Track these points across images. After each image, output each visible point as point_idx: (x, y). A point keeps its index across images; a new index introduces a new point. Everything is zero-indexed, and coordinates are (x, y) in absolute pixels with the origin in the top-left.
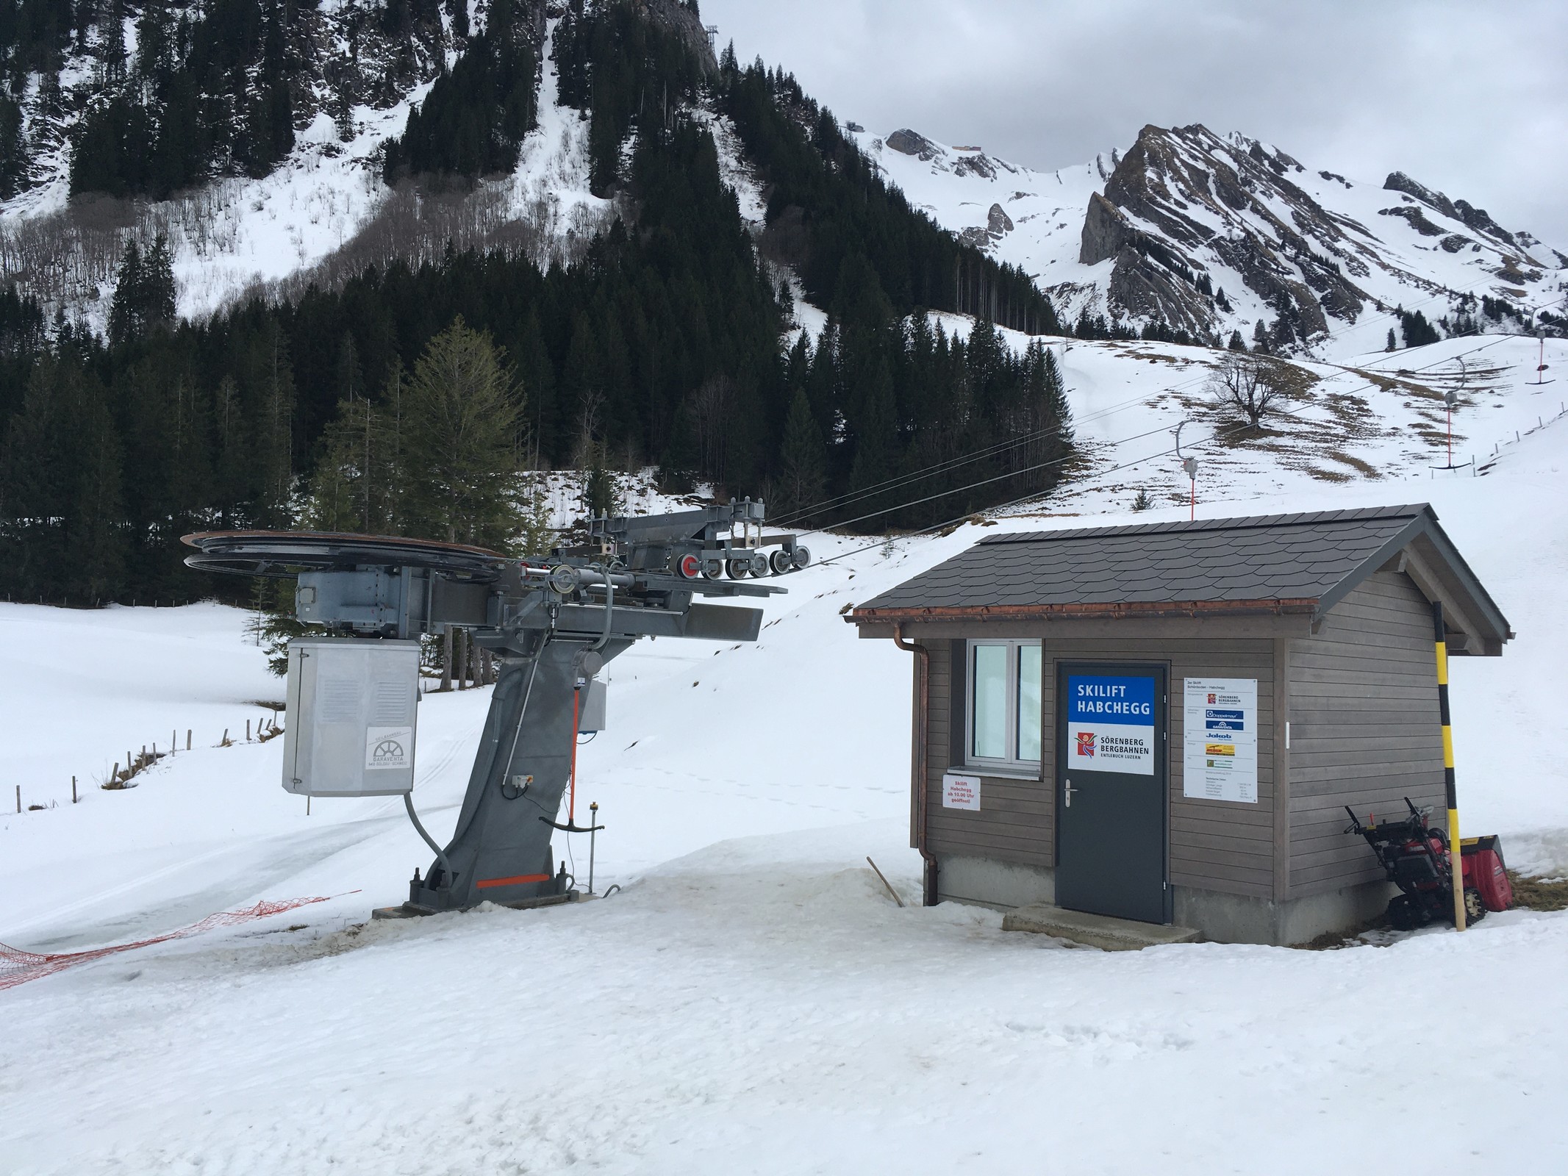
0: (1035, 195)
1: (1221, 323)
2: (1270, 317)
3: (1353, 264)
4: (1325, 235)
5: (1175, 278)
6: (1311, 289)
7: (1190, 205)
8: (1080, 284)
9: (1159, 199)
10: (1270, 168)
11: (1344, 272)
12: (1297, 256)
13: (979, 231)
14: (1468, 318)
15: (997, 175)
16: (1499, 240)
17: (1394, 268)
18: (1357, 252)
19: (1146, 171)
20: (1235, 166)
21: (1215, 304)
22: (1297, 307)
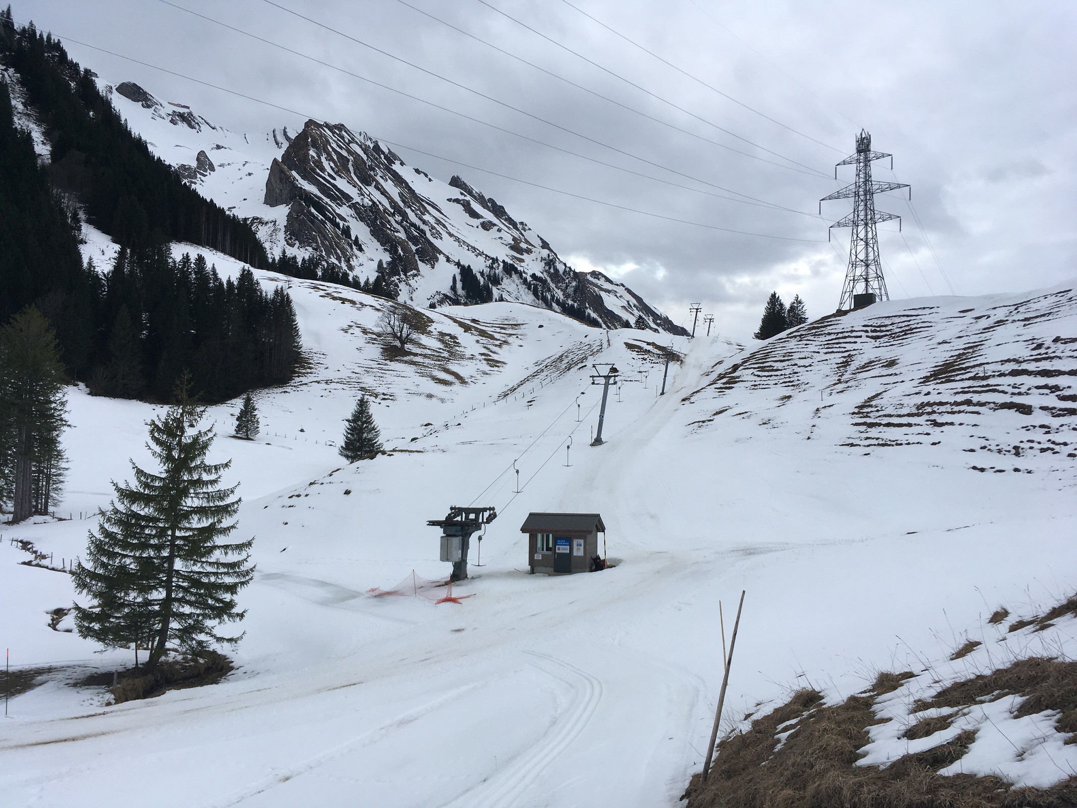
0: (230, 149)
1: (356, 258)
2: (386, 258)
3: (434, 231)
4: (417, 210)
5: (329, 225)
6: (410, 243)
7: (337, 178)
8: (266, 219)
9: (318, 171)
10: (384, 160)
11: (428, 235)
12: (402, 222)
13: (190, 168)
14: (495, 272)
15: (202, 129)
16: (511, 227)
17: (456, 237)
18: (435, 223)
19: (309, 150)
20: (365, 157)
21: (353, 245)
22: (402, 254)
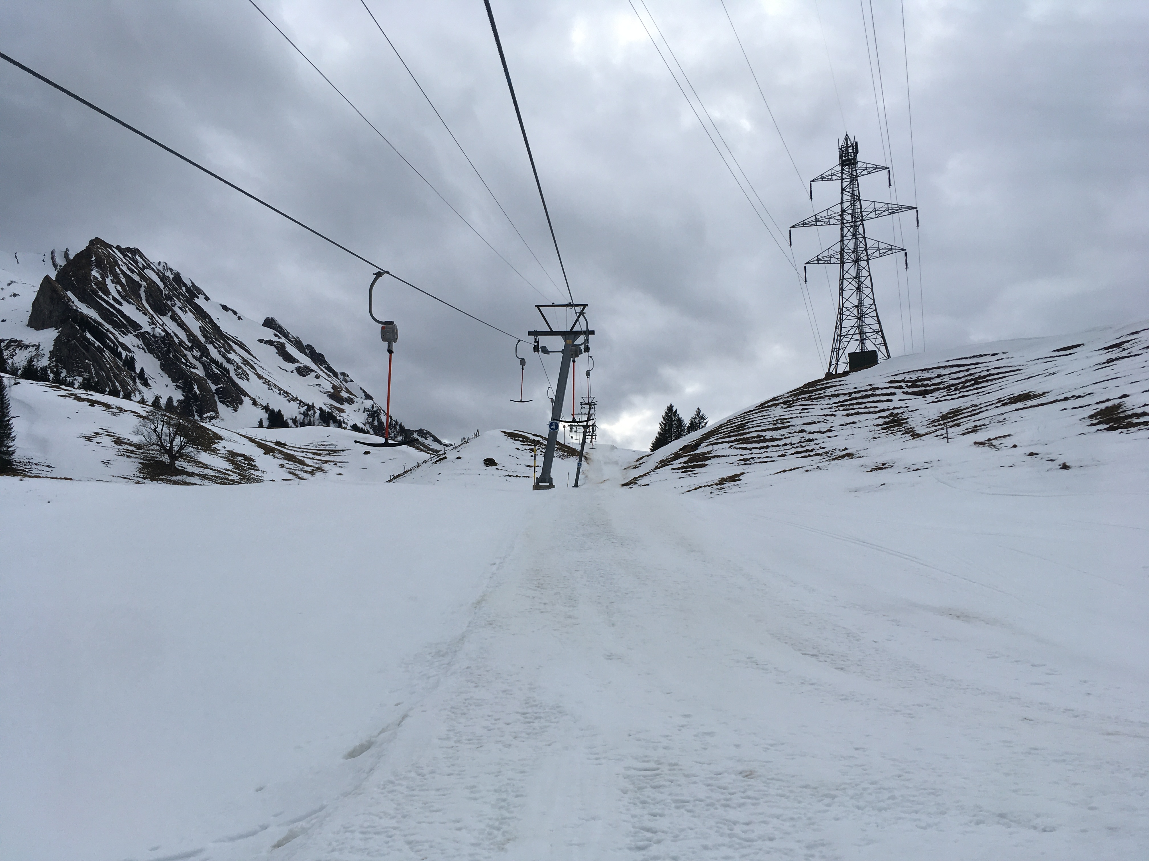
2: (178, 396)
3: (239, 370)
4: (221, 347)
5: (107, 354)
6: (209, 382)
7: (124, 303)
8: (27, 342)
9: (100, 293)
10: (185, 292)
11: (232, 374)
12: (201, 357)
14: (310, 420)
16: (331, 374)
17: (266, 379)
18: (242, 363)
19: (92, 270)
20: (161, 285)
21: (137, 378)
22: (198, 392)
